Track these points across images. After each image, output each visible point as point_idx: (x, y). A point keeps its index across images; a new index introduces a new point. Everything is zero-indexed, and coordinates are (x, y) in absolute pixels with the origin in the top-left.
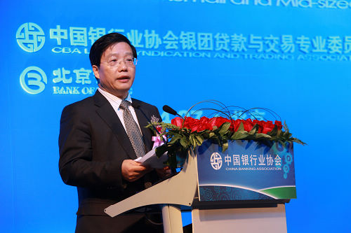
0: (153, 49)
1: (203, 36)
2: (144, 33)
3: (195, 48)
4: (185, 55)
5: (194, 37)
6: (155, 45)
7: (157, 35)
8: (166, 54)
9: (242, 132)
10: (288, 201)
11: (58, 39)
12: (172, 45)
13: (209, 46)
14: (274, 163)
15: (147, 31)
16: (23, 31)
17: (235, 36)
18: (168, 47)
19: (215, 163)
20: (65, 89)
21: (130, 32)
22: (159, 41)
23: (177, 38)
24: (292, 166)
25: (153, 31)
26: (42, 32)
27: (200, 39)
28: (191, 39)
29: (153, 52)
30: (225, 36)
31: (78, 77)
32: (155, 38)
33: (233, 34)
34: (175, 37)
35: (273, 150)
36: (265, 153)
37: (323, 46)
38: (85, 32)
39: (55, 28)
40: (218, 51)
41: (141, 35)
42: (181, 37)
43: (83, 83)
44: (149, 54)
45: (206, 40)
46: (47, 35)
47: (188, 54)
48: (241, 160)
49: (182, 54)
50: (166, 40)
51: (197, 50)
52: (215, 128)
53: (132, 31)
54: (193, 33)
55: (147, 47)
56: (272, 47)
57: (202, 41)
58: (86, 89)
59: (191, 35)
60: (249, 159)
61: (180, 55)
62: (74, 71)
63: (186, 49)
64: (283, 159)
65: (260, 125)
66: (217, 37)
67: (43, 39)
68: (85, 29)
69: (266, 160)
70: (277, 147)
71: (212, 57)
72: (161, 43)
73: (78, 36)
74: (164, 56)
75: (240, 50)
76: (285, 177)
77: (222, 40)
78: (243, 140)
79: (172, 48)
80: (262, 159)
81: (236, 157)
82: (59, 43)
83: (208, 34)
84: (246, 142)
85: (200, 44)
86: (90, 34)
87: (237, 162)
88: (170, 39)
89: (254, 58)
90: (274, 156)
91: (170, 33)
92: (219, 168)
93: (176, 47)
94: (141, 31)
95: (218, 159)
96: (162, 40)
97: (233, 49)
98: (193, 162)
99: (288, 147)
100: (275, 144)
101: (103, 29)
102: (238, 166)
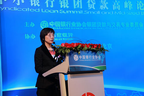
0: (79, 27)
2: (76, 23)
4: (88, 29)
5: (91, 24)
7: (80, 23)
8: (83, 28)
9: (86, 48)
10: (104, 71)
12: (84, 26)
13: (95, 26)
14: (98, 58)
15: (77, 22)
16: (42, 23)
17: (103, 23)
18: (83, 26)
19: (75, 58)
21: (72, 22)
22: (81, 25)
24: (105, 59)
25: (79, 22)
26: (47, 23)
27: (92, 24)
30: (100, 23)
31: (58, 35)
34: (85, 24)
35: (97, 54)
36: (94, 55)
37: (128, 25)
38: (60, 23)
39: (51, 22)
40: (98, 27)
41: (75, 23)
42: (87, 24)
43: (59, 37)
44: (78, 29)
45: (94, 24)
46: (49, 24)
52: (75, 46)
53: (73, 22)
54: (91, 22)
55: (77, 26)
56: (114, 26)
57: (93, 25)
58: (60, 39)
60: (89, 57)
61: (87, 29)
63: (89, 27)
64: (101, 57)
65: (92, 46)
66: (97, 23)
67: (48, 25)
68: (60, 22)
69: (95, 57)
71: (96, 29)
73: (58, 24)
74: (82, 29)
75: (104, 27)
76: (102, 62)
77: (99, 24)
78: (86, 50)
80: (93, 57)
81: (84, 56)
82: (52, 26)
84: (88, 51)
85: (92, 26)
89: (108, 29)
90: (98, 56)
91: (84, 22)
92: (77, 60)
93: (86, 26)
95: (77, 57)
96: (82, 24)
97: (102, 26)
99: (103, 53)
100: (98, 52)
101: (65, 22)
102: (84, 59)
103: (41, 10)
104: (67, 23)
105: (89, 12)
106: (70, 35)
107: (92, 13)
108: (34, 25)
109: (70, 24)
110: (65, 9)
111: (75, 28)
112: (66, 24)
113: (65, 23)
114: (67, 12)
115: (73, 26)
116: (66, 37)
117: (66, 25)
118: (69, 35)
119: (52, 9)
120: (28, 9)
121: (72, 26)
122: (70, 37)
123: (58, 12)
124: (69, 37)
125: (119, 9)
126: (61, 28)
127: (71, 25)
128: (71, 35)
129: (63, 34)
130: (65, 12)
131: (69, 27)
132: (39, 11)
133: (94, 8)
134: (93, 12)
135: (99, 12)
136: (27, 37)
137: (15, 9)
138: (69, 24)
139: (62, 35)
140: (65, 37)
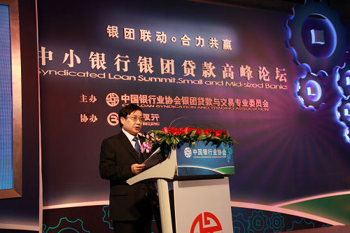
0: (169, 104)
3: (189, 104)
6: (170, 102)
7: (171, 98)
8: (175, 107)
9: (203, 136)
11: (125, 100)
13: (195, 103)
14: (222, 154)
15: (166, 97)
16: (109, 96)
18: (176, 104)
19: (187, 154)
22: (172, 101)
25: (169, 97)
26: (118, 97)
27: (191, 100)
28: (187, 100)
29: (169, 106)
30: (202, 99)
33: (206, 98)
34: (179, 99)
35: (221, 147)
36: (217, 148)
37: (246, 104)
39: (124, 95)
40: (199, 106)
41: (163, 98)
42: (182, 99)
44: (167, 107)
45: (193, 101)
46: (120, 98)
47: (185, 107)
48: (203, 152)
50: (175, 100)
52: (187, 133)
53: (159, 96)
54: (188, 98)
55: (166, 104)
56: (224, 104)
60: (208, 152)
61: (182, 107)
63: (185, 105)
64: (227, 151)
66: (199, 99)
67: (118, 100)
68: (138, 96)
69: (217, 152)
70: (224, 144)
71: (196, 108)
73: (135, 99)
75: (209, 105)
76: (228, 161)
79: (178, 104)
80: (215, 151)
81: (200, 150)
82: (126, 102)
83: (195, 98)
84: (206, 141)
85: (191, 103)
86: (140, 98)
87: (200, 153)
88: (177, 100)
89: (216, 109)
90: (222, 150)
91: (177, 97)
92: (190, 157)
93: (180, 104)
94: (164, 96)
95: (189, 151)
97: (206, 104)
98: (174, 153)
99: (230, 144)
100: (222, 143)
101: (146, 96)
102: (201, 156)
103: (107, 76)
105: (186, 81)
106: (154, 117)
107: (190, 82)
108: (95, 100)
109: (154, 99)
110: (147, 75)
111: (162, 107)
112: (148, 98)
114: (151, 79)
115: (160, 103)
116: (148, 121)
117: (148, 101)
118: (152, 117)
119: (126, 74)
120: (87, 73)
121: (158, 102)
122: (155, 121)
123: (135, 80)
124: (153, 120)
125: (232, 78)
127: (156, 101)
130: (147, 79)
131: (152, 104)
132: (104, 77)
133: (194, 75)
134: (192, 81)
135: (200, 82)
136: (84, 119)
137: (66, 73)
138: (152, 99)
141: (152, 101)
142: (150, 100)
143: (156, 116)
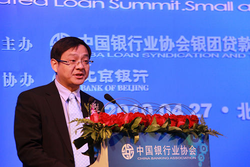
0: (167, 51)
1: (213, 39)
2: (159, 38)
3: (205, 50)
4: (196, 56)
5: (204, 40)
6: (169, 48)
7: (171, 40)
8: (178, 56)
9: (155, 126)
12: (184, 48)
13: (218, 48)
14: (188, 153)
15: (161, 37)
16: (55, 40)
17: (242, 39)
18: (180, 50)
19: (126, 154)
20: (91, 87)
22: (172, 45)
23: (188, 42)
24: (208, 156)
25: (167, 37)
27: (209, 42)
28: (201, 42)
29: (167, 54)
30: (233, 39)
31: (102, 77)
32: (169, 42)
33: (240, 37)
34: (186, 41)
35: (187, 142)
36: (179, 144)
38: (108, 39)
39: (82, 36)
40: (226, 52)
41: (156, 40)
42: (192, 41)
43: (106, 82)
44: (164, 56)
45: (215, 42)
47: (198, 55)
48: (154, 150)
49: (194, 55)
50: (179, 44)
51: (207, 51)
53: (149, 37)
54: (203, 37)
55: (162, 50)
57: (211, 43)
58: (108, 87)
59: (201, 39)
60: (163, 150)
61: (191, 56)
62: (99, 72)
63: (197, 51)
64: (198, 149)
65: (173, 119)
66: (225, 39)
68: (108, 37)
69: (180, 150)
70: (192, 138)
71: (220, 57)
72: (174, 46)
73: (102, 43)
74: (177, 58)
75: (247, 50)
76: (200, 165)
77: (230, 42)
78: (156, 132)
79: (184, 50)
80: (176, 150)
81: (149, 147)
83: (217, 38)
84: (160, 134)
85: (209, 47)
86: (112, 40)
87: (149, 153)
88: (182, 42)
90: (188, 147)
91: (182, 37)
92: (131, 158)
93: (188, 50)
94: (157, 36)
95: (130, 150)
96: (175, 43)
97: (240, 49)
99: (203, 138)
100: (189, 135)
101: (124, 36)
102: (150, 156)
104: (129, 39)
105: (200, 7)
106: (138, 76)
107: (208, 7)
108: (30, 45)
111: (153, 56)
112: (128, 41)
113: (124, 39)
114: (133, 5)
115: (149, 49)
116: (127, 83)
117: (127, 47)
118: (135, 75)
121: (147, 47)
122: (140, 82)
123: (103, 7)
124: (136, 80)
126: (110, 55)
127: (143, 45)
128: (144, 76)
129: (118, 73)
130: (126, 5)
131: (135, 51)
132: (46, 4)
134: (212, 5)
135: (229, 6)
136: (9, 80)
138: (135, 41)
139: (113, 75)
140: (123, 81)
141: (135, 45)
142: (130, 44)
143: (143, 74)
